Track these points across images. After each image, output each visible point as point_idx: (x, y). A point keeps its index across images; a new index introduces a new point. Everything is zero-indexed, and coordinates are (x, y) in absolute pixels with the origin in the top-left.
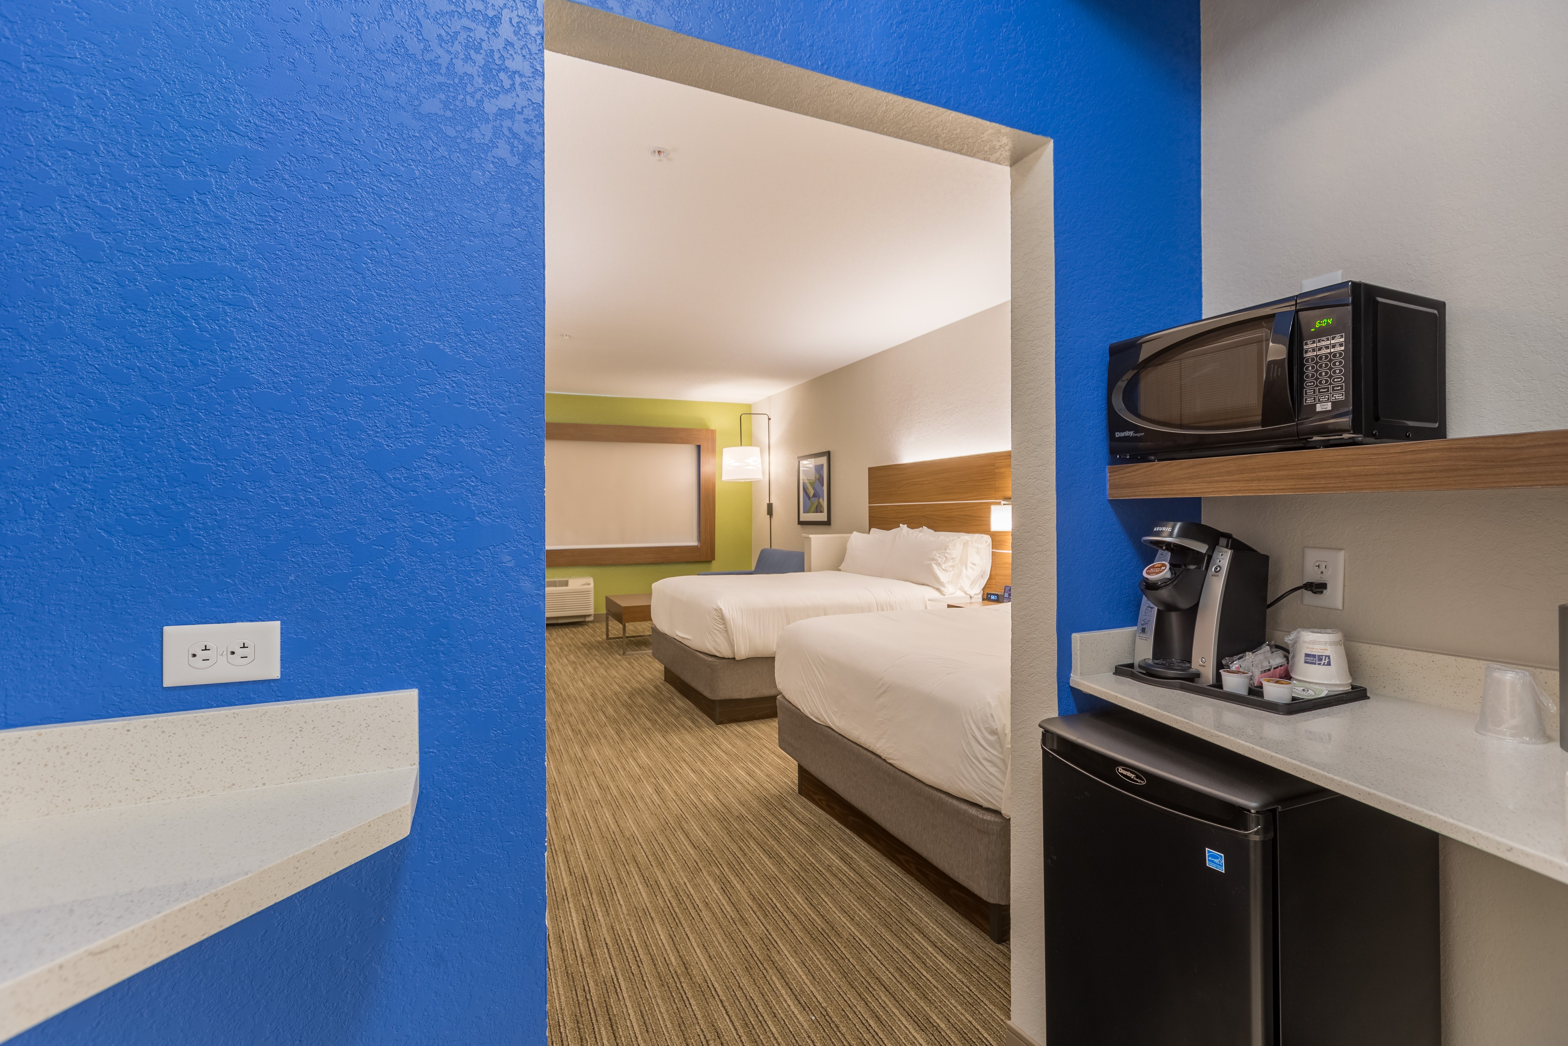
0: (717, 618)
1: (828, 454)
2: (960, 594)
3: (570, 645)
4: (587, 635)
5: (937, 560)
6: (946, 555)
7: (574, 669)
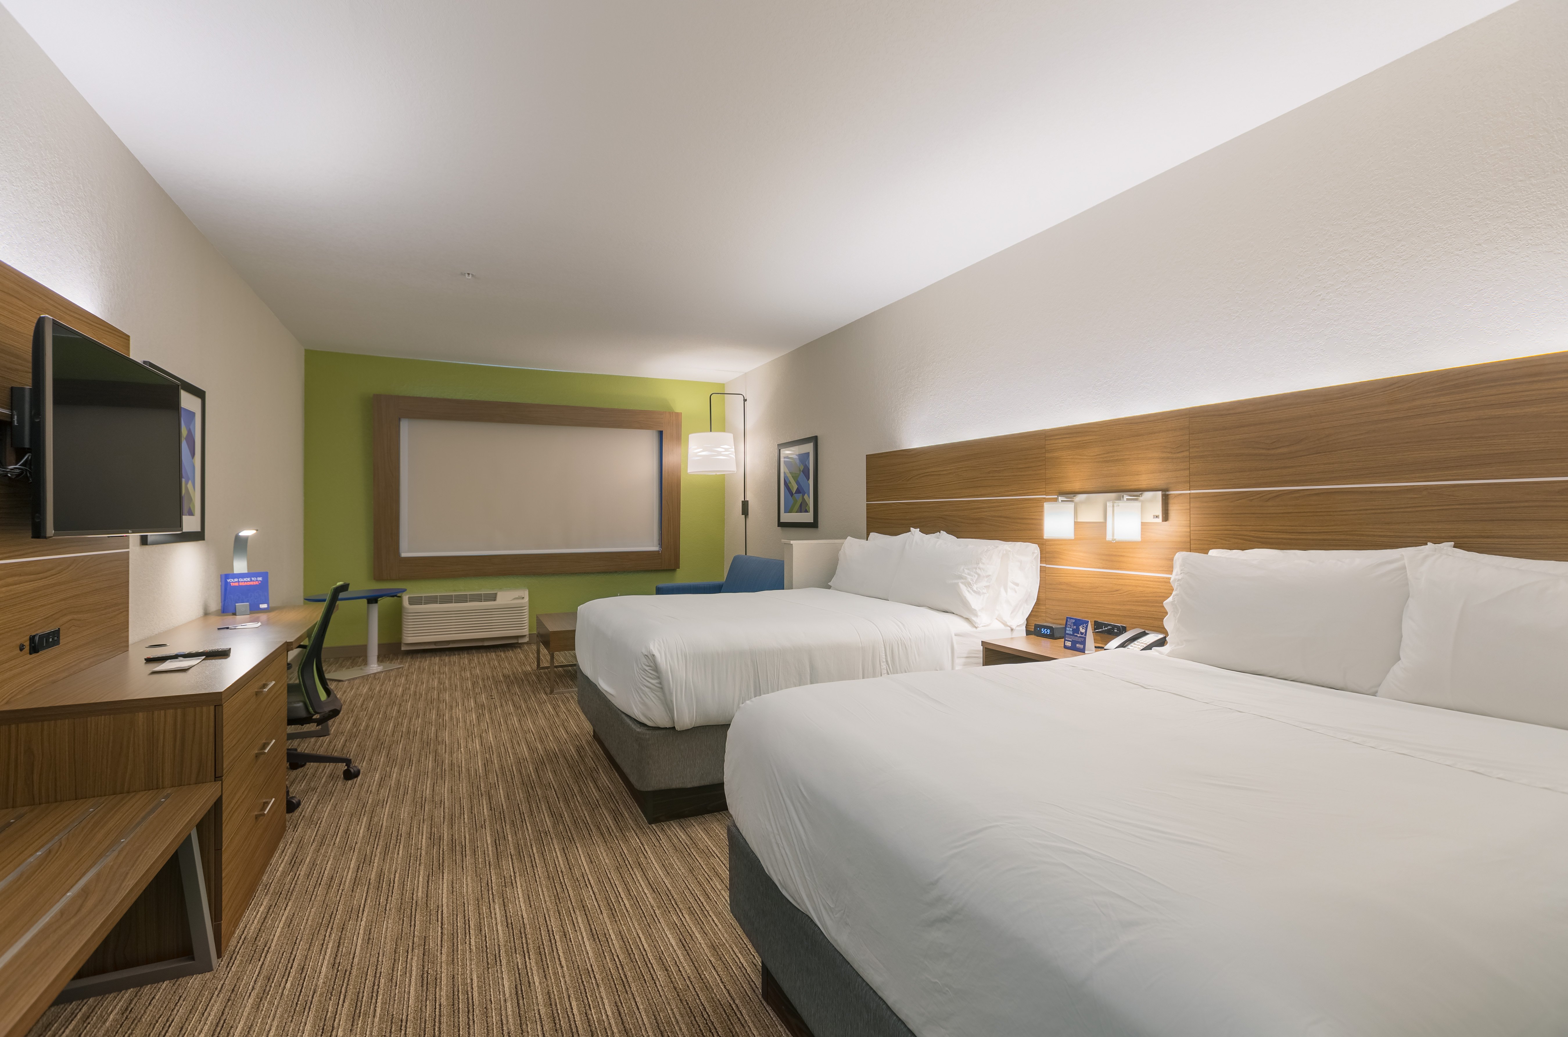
0: (647, 668)
1: (815, 440)
2: (997, 625)
3: (488, 678)
4: (516, 663)
5: (966, 578)
6: (979, 571)
7: (478, 718)
